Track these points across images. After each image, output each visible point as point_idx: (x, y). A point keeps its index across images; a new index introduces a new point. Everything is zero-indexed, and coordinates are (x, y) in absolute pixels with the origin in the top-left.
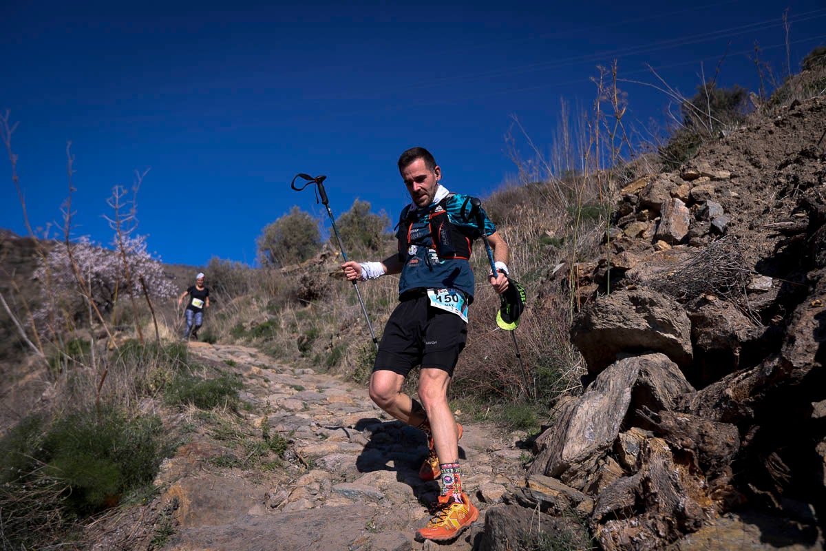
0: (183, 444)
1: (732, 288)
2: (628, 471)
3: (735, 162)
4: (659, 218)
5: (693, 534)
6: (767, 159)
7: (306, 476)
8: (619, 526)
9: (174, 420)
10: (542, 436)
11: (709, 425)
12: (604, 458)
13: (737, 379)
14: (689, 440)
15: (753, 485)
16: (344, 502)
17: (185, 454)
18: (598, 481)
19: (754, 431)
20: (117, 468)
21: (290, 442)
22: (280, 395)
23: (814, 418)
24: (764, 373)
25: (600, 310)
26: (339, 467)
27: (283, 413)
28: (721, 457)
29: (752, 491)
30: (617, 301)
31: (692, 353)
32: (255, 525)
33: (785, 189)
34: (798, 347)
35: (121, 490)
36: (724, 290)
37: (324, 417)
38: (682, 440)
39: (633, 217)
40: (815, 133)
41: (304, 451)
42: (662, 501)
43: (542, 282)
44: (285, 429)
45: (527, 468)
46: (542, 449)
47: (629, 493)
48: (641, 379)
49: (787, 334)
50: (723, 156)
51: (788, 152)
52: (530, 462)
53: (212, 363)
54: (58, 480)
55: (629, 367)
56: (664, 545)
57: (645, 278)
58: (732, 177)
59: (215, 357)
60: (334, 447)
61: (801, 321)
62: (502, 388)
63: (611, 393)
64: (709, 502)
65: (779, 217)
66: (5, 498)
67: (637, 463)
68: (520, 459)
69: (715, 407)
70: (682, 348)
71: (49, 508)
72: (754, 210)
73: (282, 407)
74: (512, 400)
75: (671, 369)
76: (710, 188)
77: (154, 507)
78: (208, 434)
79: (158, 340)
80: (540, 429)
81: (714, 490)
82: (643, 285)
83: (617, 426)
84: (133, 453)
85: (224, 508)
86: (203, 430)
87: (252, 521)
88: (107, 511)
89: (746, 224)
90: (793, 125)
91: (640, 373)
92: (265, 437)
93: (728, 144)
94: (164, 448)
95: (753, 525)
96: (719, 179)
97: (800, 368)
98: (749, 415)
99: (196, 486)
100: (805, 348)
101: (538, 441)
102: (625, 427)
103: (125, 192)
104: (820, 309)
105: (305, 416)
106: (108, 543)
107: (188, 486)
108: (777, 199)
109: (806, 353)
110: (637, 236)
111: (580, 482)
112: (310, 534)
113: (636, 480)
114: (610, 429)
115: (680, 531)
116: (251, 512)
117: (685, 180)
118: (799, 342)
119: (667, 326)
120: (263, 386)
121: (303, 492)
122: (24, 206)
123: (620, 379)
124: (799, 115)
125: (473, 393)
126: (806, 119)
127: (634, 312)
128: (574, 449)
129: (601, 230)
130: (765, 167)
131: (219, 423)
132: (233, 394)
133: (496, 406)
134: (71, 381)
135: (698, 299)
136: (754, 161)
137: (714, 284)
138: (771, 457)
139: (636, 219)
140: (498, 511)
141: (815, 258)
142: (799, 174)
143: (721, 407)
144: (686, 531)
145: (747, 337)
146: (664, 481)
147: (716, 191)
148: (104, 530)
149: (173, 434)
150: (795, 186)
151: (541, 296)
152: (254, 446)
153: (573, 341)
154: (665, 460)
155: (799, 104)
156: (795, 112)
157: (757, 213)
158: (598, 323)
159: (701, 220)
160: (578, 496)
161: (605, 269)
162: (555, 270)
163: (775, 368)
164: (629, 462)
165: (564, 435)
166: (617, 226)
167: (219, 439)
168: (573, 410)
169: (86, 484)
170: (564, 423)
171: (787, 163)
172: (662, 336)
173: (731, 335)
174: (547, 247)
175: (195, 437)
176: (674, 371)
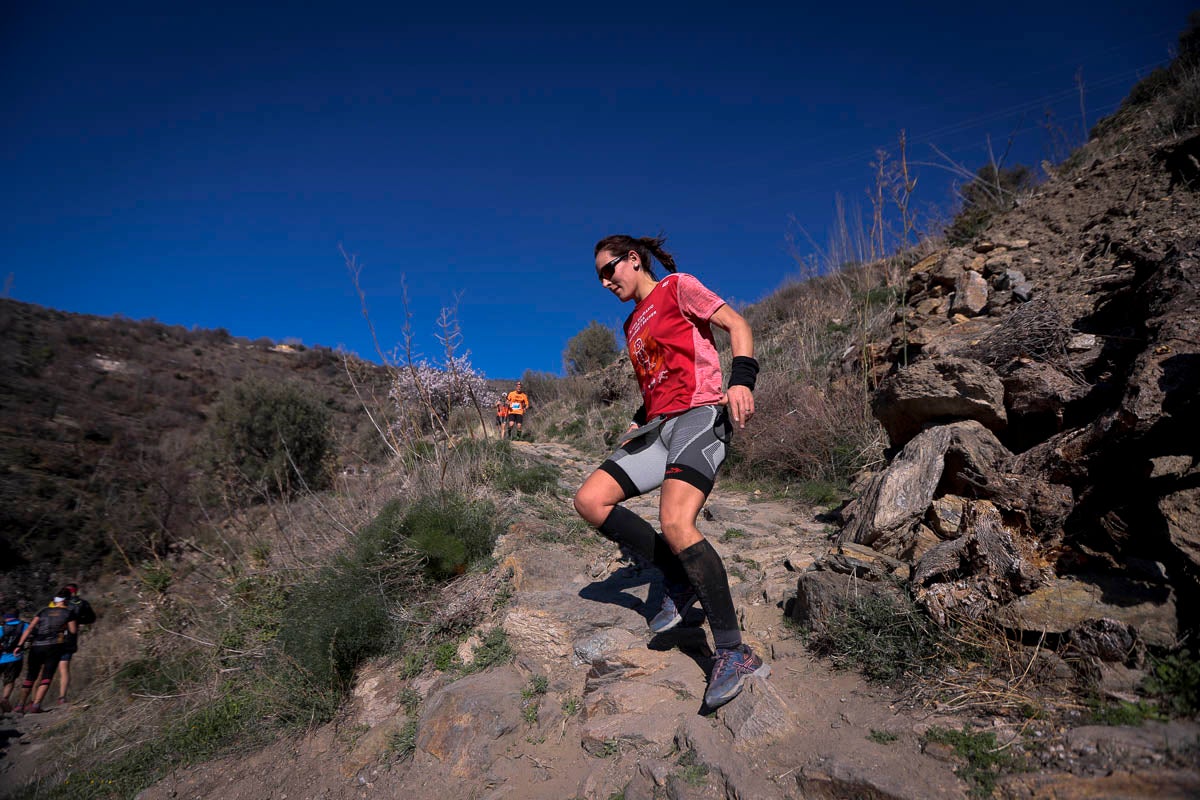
0: (513, 523)
1: (1049, 349)
2: (944, 536)
3: (1034, 230)
4: (953, 293)
5: (1029, 596)
6: (1068, 224)
8: (945, 589)
9: (504, 503)
10: (847, 508)
11: (1043, 486)
12: (917, 526)
13: (1066, 438)
14: (1020, 501)
15: (1088, 546)
18: (913, 548)
19: (1088, 490)
20: (461, 543)
23: (1154, 478)
24: (1101, 429)
25: (904, 381)
28: (1057, 518)
29: (1082, 552)
30: (921, 370)
31: (1006, 418)
32: (580, 591)
33: (1094, 249)
34: (1143, 397)
35: (466, 561)
36: (1040, 351)
38: (1012, 501)
39: (925, 295)
40: (1122, 191)
42: (992, 563)
43: (833, 366)
45: (834, 539)
46: (850, 520)
47: (953, 556)
48: (952, 447)
49: (1129, 385)
50: (1019, 226)
51: (1092, 214)
52: (836, 532)
53: (532, 456)
54: (418, 551)
55: (940, 435)
56: (995, 607)
57: (943, 350)
58: (1030, 245)
59: (534, 452)
61: (1145, 370)
62: (800, 468)
63: (921, 462)
64: (1044, 564)
66: (381, 564)
67: (959, 527)
68: (824, 532)
69: (1039, 470)
70: (995, 414)
71: (414, 574)
72: (1060, 274)
74: (810, 479)
75: (985, 435)
76: (1008, 258)
77: (493, 575)
78: (533, 514)
79: (486, 439)
80: (842, 503)
81: (1049, 551)
82: (948, 354)
83: (930, 494)
84: (473, 531)
85: (552, 577)
86: (529, 511)
87: (577, 587)
88: (458, 577)
89: (1053, 288)
90: (1095, 185)
91: (952, 442)
93: (1023, 212)
94: (497, 527)
96: (1016, 249)
97: (1145, 420)
98: (1082, 475)
99: (527, 558)
100: (1152, 398)
101: (844, 512)
102: (938, 495)
104: (1168, 356)
106: (461, 603)
107: (521, 558)
108: (1086, 259)
109: (1152, 403)
110: (930, 313)
111: (893, 549)
113: (961, 543)
114: (923, 497)
115: (1014, 593)
116: (575, 580)
117: (979, 252)
118: (1143, 392)
119: (979, 391)
120: (577, 475)
122: (374, 333)
123: (930, 448)
124: (1103, 174)
125: (771, 474)
126: (1110, 178)
127: (941, 380)
129: (890, 311)
130: (1067, 232)
131: (542, 506)
132: (552, 481)
133: (795, 485)
134: (421, 474)
135: (1011, 363)
136: (1053, 227)
137: (1028, 346)
138: (1108, 515)
139: (928, 296)
140: (811, 577)
141: (1150, 307)
142: (1110, 231)
143: (1050, 469)
144: (1020, 592)
145: (1071, 396)
146: (994, 543)
147: (1013, 261)
148: (456, 593)
149: (505, 515)
150: (1107, 245)
151: (832, 378)
152: (574, 524)
153: (875, 414)
154: (993, 522)
155: (1101, 164)
156: (1096, 172)
157: (1064, 276)
158: (903, 394)
159: (1001, 290)
160: (893, 561)
161: (900, 347)
162: (845, 354)
163: (1115, 423)
164: (947, 529)
165: (873, 504)
166: (908, 305)
167: (543, 518)
168: (882, 481)
169: (438, 554)
170: (872, 494)
171: (1092, 224)
172: (973, 402)
173: (1052, 397)
174: (834, 333)
175: (523, 517)
176: (989, 438)
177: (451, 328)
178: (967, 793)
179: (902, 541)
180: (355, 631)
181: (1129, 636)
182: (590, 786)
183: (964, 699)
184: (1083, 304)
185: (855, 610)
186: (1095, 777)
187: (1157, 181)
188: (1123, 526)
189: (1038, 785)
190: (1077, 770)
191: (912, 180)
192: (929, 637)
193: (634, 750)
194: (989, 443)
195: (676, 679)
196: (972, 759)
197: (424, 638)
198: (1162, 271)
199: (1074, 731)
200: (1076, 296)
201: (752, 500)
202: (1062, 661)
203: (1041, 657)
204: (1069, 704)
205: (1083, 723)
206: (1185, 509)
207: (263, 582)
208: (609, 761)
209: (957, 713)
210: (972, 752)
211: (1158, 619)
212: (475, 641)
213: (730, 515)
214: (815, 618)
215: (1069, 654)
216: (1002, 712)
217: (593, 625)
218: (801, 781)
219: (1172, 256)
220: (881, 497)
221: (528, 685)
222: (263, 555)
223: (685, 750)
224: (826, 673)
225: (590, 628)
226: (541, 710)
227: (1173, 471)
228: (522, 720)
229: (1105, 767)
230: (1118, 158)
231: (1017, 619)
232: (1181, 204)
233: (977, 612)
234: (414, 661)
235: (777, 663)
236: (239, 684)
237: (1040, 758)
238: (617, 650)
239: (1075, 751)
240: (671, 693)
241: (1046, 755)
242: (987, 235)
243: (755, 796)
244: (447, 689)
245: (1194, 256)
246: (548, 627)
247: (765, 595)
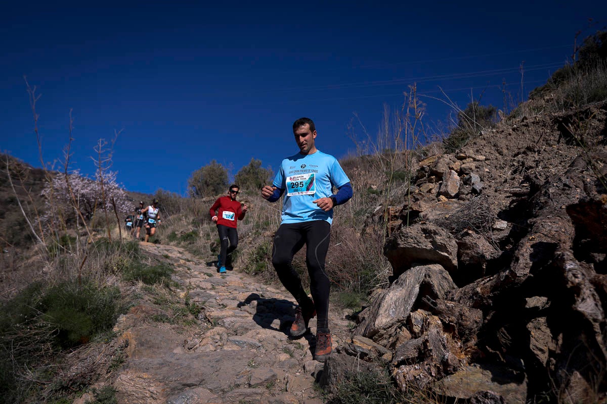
0: (133, 306)
1: (484, 227)
2: (415, 336)
3: (489, 151)
4: (441, 182)
5: (452, 375)
6: (507, 151)
7: (211, 330)
8: (408, 369)
9: (128, 290)
10: (362, 312)
11: (466, 309)
12: (400, 328)
13: (483, 282)
14: (453, 318)
15: (489, 347)
16: (235, 348)
17: (135, 312)
18: (396, 341)
19: (492, 314)
20: (90, 319)
21: (203, 308)
22: (197, 279)
23: (527, 308)
24: (499, 279)
25: (403, 236)
26: (233, 326)
27: (198, 290)
28: (472, 329)
29: (488, 351)
30: (413, 230)
31: (457, 265)
32: (178, 360)
33: (517, 169)
34: (520, 264)
35: (91, 333)
36: (478, 227)
37: (225, 294)
38: (449, 317)
39: (426, 180)
40: (535, 137)
41: (211, 314)
42: (434, 354)
43: (368, 217)
44: (200, 300)
45: (352, 332)
46: (362, 321)
47: (415, 349)
48: (426, 280)
49: (515, 256)
50: (481, 147)
51: (519, 147)
52: (354, 328)
53: (155, 256)
54: (51, 325)
55: (419, 272)
56: (434, 381)
57: (431, 218)
58: (486, 159)
59: (156, 252)
60: (231, 313)
61: (523, 248)
62: (339, 282)
63: (406, 288)
64: (463, 356)
65: (513, 186)
66: (15, 334)
67: (420, 331)
68: (347, 326)
69: (469, 299)
70: (451, 262)
71: (42, 343)
72: (498, 181)
73: (198, 286)
74: (344, 290)
75: (444, 274)
76: (473, 165)
77: (112, 345)
78: (150, 300)
79: (120, 239)
80: (361, 309)
81: (466, 349)
82: (430, 222)
83: (409, 308)
84: (100, 310)
85: (158, 348)
86: (147, 298)
87: (176, 357)
88: (81, 346)
89: (493, 189)
90: (522, 131)
91: (425, 276)
92: (187, 304)
93: (485, 140)
94: (120, 308)
95: (488, 371)
96: (478, 161)
97: (521, 277)
98: (489, 304)
99: (141, 333)
100: (524, 264)
101: (360, 315)
102: (414, 309)
103: (106, 143)
104: (534, 242)
105: (213, 293)
106: (82, 366)
107: (136, 332)
108: (512, 174)
109: (525, 268)
110: (427, 192)
111: (385, 341)
112: (212, 367)
113: (420, 341)
114: (405, 310)
115: (444, 373)
116: (175, 351)
117: (458, 159)
118: (521, 261)
119: (443, 248)
120: (187, 272)
121: (210, 341)
123: (413, 279)
124: (527, 125)
126: (530, 128)
127: (424, 238)
128: (382, 320)
129: (405, 187)
130: (505, 155)
131: (157, 294)
132: (168, 276)
134: (62, 262)
135: (463, 232)
136: (499, 151)
137: (473, 224)
138: (500, 330)
139: (427, 182)
140: (333, 357)
141: (533, 211)
142: (525, 161)
143: (473, 299)
144: (448, 373)
145: (491, 257)
146: (436, 342)
147: (477, 167)
148: (78, 358)
149: (127, 299)
150: (523, 168)
151: (366, 225)
152: (179, 310)
153: (385, 254)
154: (438, 329)
155: (526, 119)
156: (524, 123)
157: (500, 182)
158: (402, 244)
159: (466, 185)
160: (383, 350)
161: (407, 211)
162: (376, 210)
163: (507, 276)
165: (376, 312)
166: (415, 185)
167: (157, 304)
168: (383, 297)
169: (69, 328)
170: (377, 305)
171: (518, 154)
172: (440, 254)
173: (481, 255)
174: (371, 195)
175: (142, 302)
176: (446, 276)
177: (106, 154)
179: (390, 336)
185: (356, 380)
187: (553, 135)
188: (507, 336)
192: (396, 399)
194: (446, 279)
197: (45, 394)
198: (541, 192)
200: (503, 196)
206: (539, 329)
211: (516, 392)
212: (89, 397)
214: (333, 384)
217: (184, 385)
219: (547, 184)
220: (381, 307)
225: (181, 387)
227: (538, 306)
231: (445, 390)
232: (560, 152)
233: (424, 384)
245: (556, 186)
246: (149, 386)
247: (304, 367)
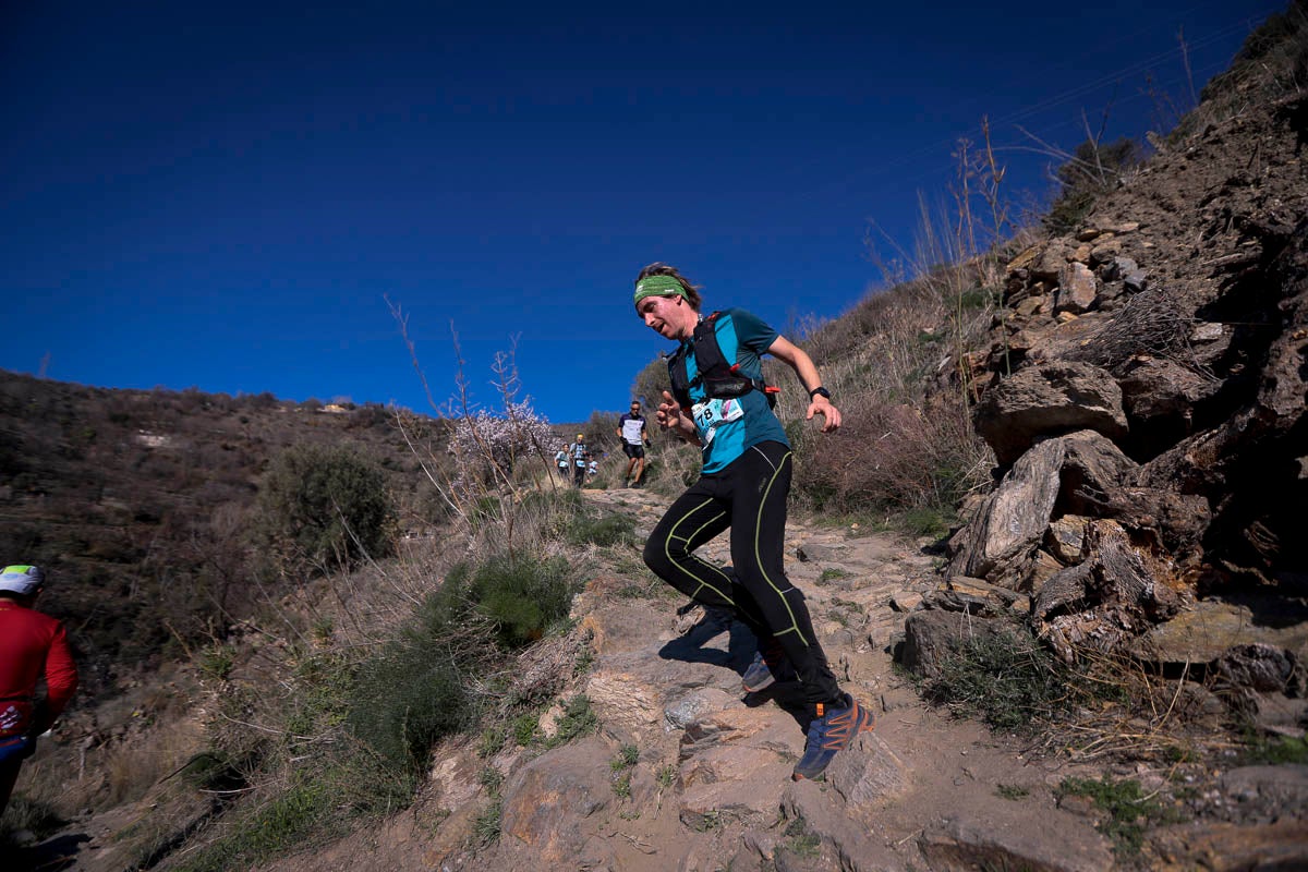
0: (589, 579)
1: (1170, 343)
2: (1066, 562)
4: (1057, 288)
5: (1167, 623)
6: (1183, 200)
8: (1070, 622)
9: (578, 559)
10: (955, 537)
11: (1174, 498)
12: (1034, 553)
13: (1197, 442)
14: (1149, 517)
15: (1232, 562)
17: (594, 588)
18: (1031, 577)
19: (1227, 499)
20: (536, 606)
23: (1304, 479)
24: (1235, 429)
25: (1007, 392)
28: (1192, 533)
29: (1226, 568)
30: (1025, 379)
31: (1126, 424)
33: (1214, 225)
34: (1281, 390)
35: (542, 624)
36: (1162, 346)
38: (1140, 518)
39: (1025, 293)
40: (1241, 158)
42: (1121, 589)
43: (928, 380)
45: (943, 573)
46: (958, 551)
48: (1067, 461)
49: (1264, 377)
50: (1126, 207)
51: (1209, 186)
52: (945, 565)
53: (606, 505)
54: (489, 618)
55: (1053, 449)
56: (1128, 638)
57: (1049, 353)
58: (1140, 228)
59: (608, 500)
61: (1281, 359)
62: (899, 496)
63: (1033, 481)
64: (1182, 586)
66: (450, 634)
67: (1082, 550)
68: (931, 565)
69: (1169, 480)
70: (1114, 420)
71: (487, 643)
72: (1177, 257)
74: (912, 507)
75: (1104, 445)
76: (1116, 244)
77: (572, 638)
78: (610, 568)
79: (554, 490)
80: (949, 533)
81: (1186, 572)
82: (1055, 358)
83: (1046, 516)
84: (547, 591)
85: (635, 635)
86: (605, 565)
87: (663, 646)
88: (534, 643)
89: (1169, 274)
90: (1210, 154)
91: (1066, 456)
93: (1130, 191)
94: (572, 585)
95: (1244, 607)
96: (1124, 233)
97: (1287, 416)
98: (1219, 482)
99: (607, 617)
100: (1292, 390)
101: (951, 542)
102: (1056, 516)
103: (505, 356)
106: (539, 671)
107: (600, 617)
108: (1205, 238)
109: (1293, 396)
110: (1032, 313)
111: (1010, 580)
113: (1084, 569)
114: (1039, 519)
115: (1150, 621)
116: (660, 638)
117: (1082, 241)
118: (1281, 383)
119: (1094, 397)
122: (426, 386)
123: (1043, 464)
124: (1217, 141)
125: (868, 506)
126: (1226, 145)
127: (1049, 387)
128: (998, 544)
129: (988, 314)
130: (1182, 209)
131: (619, 558)
132: (628, 530)
133: (895, 516)
134: (487, 533)
135: (1127, 363)
136: (1165, 205)
137: (1146, 342)
138: (1253, 527)
139: (1029, 295)
140: (920, 618)
141: (1282, 288)
142: (1230, 204)
143: (1180, 478)
144: (1156, 620)
145: (1200, 394)
146: (1122, 567)
147: (1124, 246)
148: (533, 660)
149: (580, 571)
150: (1228, 222)
151: (928, 393)
153: (977, 431)
154: (1120, 543)
155: (1214, 129)
156: (1211, 139)
157: (1182, 259)
158: (1007, 406)
159: (1111, 281)
160: (1010, 594)
161: (1001, 354)
162: (941, 366)
163: (1251, 421)
164: (1068, 553)
165: (983, 531)
166: (1007, 306)
167: (622, 572)
168: (991, 504)
169: (512, 620)
170: (981, 520)
171: (1210, 198)
172: (1088, 410)
173: (1178, 396)
174: (927, 344)
175: (599, 572)
176: (1109, 448)
177: (508, 373)
178: (1113, 850)
179: (1019, 569)
180: (428, 709)
181: (1285, 662)
182: (691, 864)
183: (1101, 744)
184: (1206, 289)
185: (970, 651)
186: (1258, 826)
187: (1281, 143)
188: (1271, 537)
189: (1193, 837)
190: (1238, 818)
191: (1000, 169)
192: (1056, 676)
193: (737, 821)
194: (1109, 454)
195: (777, 740)
196: (1114, 811)
197: (502, 711)
198: (1293, 245)
199: (1230, 772)
200: (1196, 281)
201: (850, 535)
202: (1210, 694)
203: (1186, 691)
204: (1222, 742)
205: (1240, 764)
207: (328, 660)
208: (711, 835)
209: (1094, 760)
210: (1114, 803)
212: (556, 711)
213: (826, 554)
214: (927, 663)
215: (1219, 685)
216: (1146, 756)
217: (684, 686)
218: (923, 846)
219: (1304, 227)
220: (991, 523)
221: (618, 756)
222: (326, 632)
223: (792, 819)
224: (944, 724)
225: (680, 689)
226: (634, 783)
228: (614, 795)
229: (1268, 813)
230: (1234, 121)
231: (1155, 650)
233: (1109, 645)
234: (493, 737)
235: (890, 714)
236: (309, 773)
237: (1193, 806)
238: (711, 712)
239: (1233, 797)
240: (773, 755)
241: (1199, 803)
242: (1090, 220)
243: (873, 866)
244: (530, 765)
246: (635, 691)
247: (870, 641)
